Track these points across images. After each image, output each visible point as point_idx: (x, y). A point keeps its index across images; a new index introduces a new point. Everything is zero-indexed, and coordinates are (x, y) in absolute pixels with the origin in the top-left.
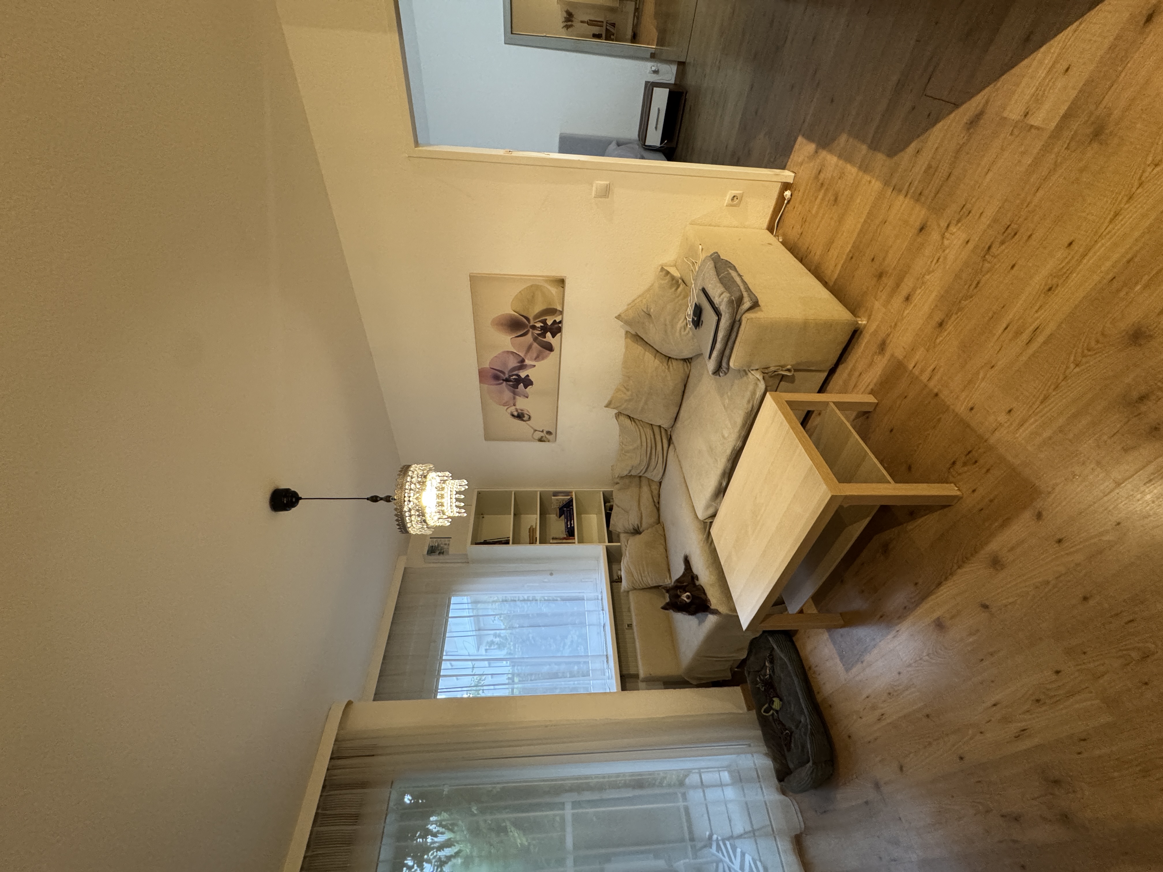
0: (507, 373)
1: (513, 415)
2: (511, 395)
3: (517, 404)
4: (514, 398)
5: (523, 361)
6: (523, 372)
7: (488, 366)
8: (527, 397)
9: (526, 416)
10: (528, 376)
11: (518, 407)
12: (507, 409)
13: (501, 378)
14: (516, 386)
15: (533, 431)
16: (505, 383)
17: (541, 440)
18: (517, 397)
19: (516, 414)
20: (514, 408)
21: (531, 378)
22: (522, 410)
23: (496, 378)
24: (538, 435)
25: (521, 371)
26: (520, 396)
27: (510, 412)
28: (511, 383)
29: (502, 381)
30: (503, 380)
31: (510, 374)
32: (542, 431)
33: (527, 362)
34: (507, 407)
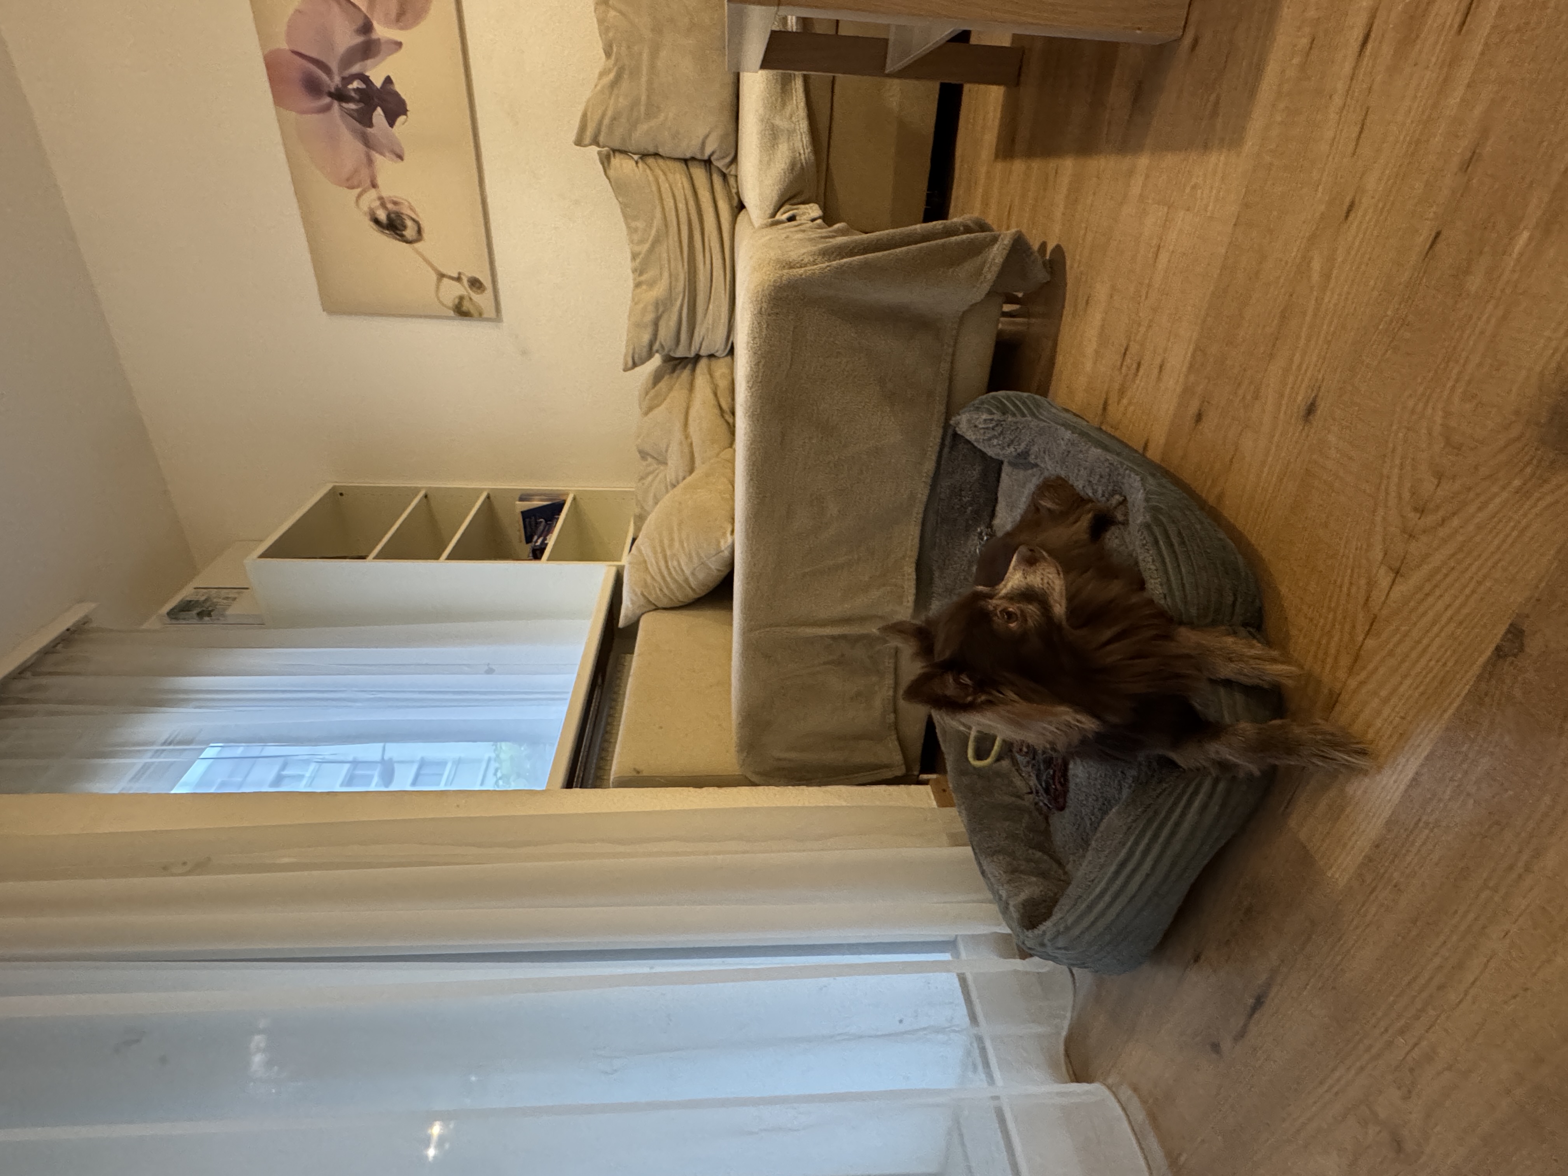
0: (334, 66)
1: (377, 221)
2: (360, 146)
3: (380, 181)
4: (370, 162)
5: (366, 28)
6: (375, 65)
7: (284, 46)
8: (401, 157)
9: (409, 223)
10: (388, 80)
11: (386, 191)
12: (359, 196)
13: (326, 89)
14: (365, 119)
15: (434, 277)
16: (336, 104)
17: (461, 311)
18: (377, 158)
19: (382, 216)
20: (372, 194)
21: (398, 87)
22: (395, 203)
23: (313, 87)
24: (453, 291)
25: (369, 62)
26: (382, 154)
27: (366, 209)
28: (352, 106)
29: (327, 100)
30: (330, 95)
31: (347, 73)
32: (458, 279)
33: (382, 31)
34: (358, 190)
